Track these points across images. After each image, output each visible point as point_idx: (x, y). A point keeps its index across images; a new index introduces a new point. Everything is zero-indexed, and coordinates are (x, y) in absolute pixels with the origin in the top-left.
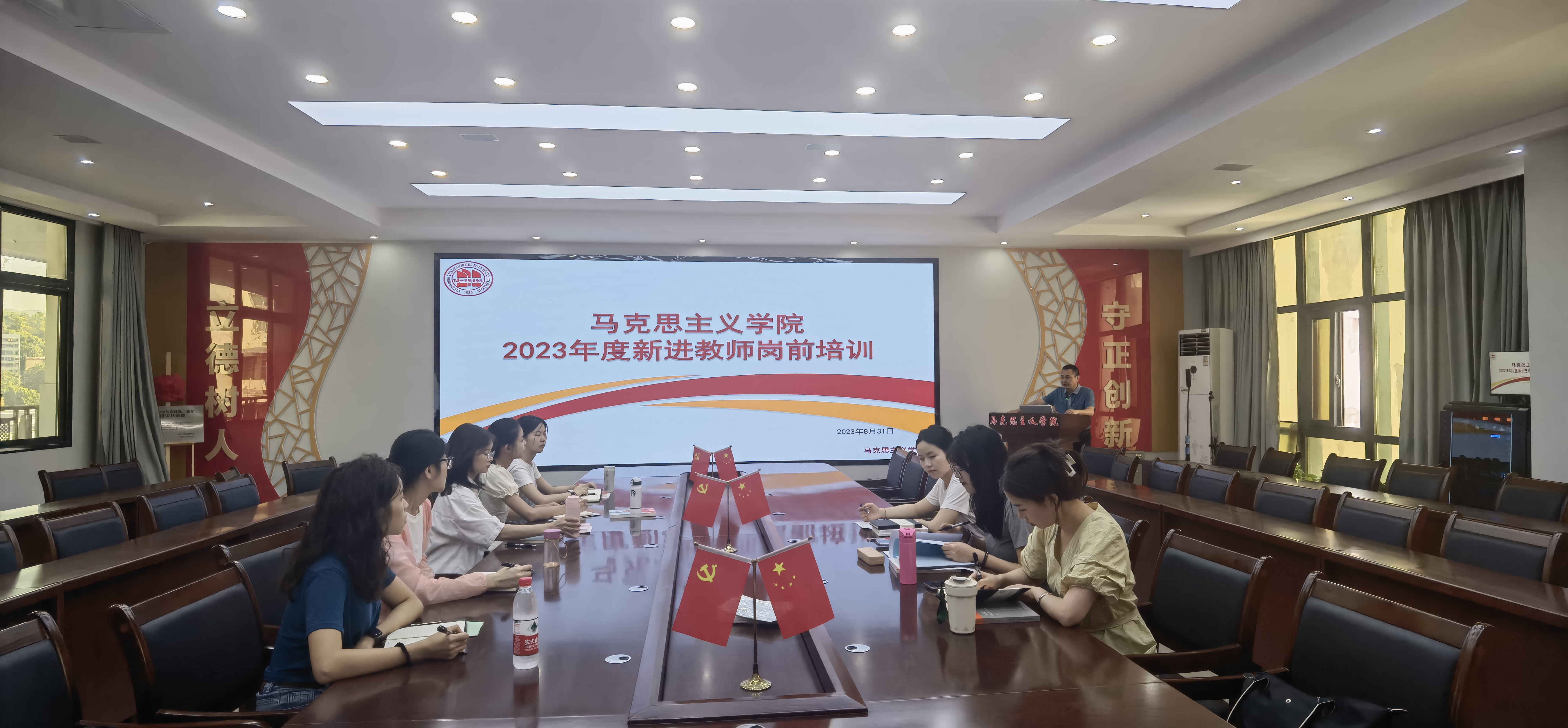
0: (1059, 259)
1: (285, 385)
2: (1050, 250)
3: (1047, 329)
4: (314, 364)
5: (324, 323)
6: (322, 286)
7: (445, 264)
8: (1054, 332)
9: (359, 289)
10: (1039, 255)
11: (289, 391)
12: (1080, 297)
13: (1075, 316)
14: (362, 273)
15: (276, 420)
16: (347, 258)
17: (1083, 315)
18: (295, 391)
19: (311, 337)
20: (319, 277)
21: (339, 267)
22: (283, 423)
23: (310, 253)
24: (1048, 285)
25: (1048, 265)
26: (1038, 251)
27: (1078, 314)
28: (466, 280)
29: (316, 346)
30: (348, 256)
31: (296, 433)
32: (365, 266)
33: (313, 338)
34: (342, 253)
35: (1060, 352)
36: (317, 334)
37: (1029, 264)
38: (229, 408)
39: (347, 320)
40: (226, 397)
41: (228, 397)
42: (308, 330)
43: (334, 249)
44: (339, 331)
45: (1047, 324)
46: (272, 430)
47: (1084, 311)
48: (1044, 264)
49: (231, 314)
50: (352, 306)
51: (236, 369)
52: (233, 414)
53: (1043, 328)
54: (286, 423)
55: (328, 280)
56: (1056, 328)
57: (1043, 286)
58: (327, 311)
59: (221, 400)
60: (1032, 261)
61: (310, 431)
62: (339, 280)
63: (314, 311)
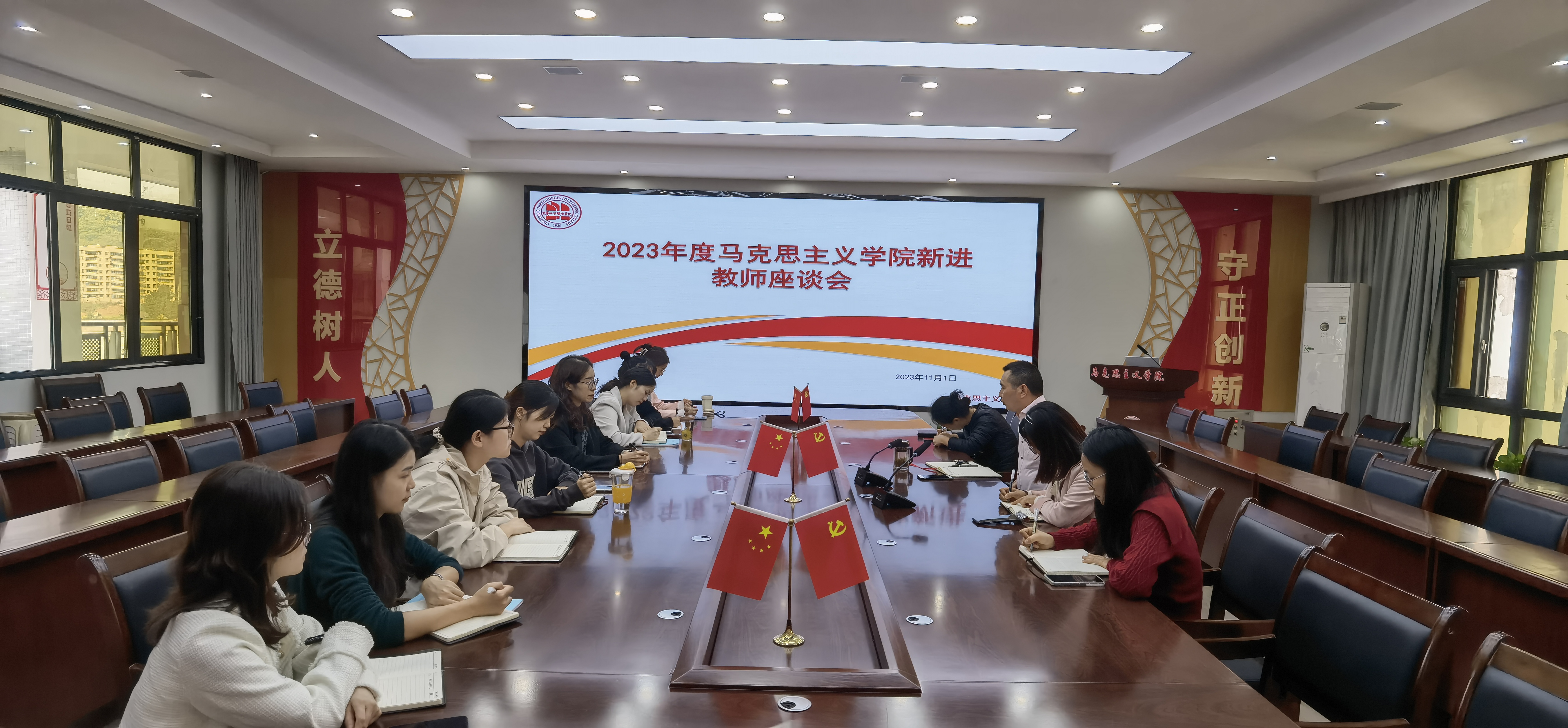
0: (1175, 202)
1: (382, 313)
2: (1165, 192)
3: (1159, 277)
4: (409, 292)
5: (418, 253)
6: (417, 216)
7: (535, 196)
10: (1153, 198)
11: (386, 320)
12: (1196, 244)
13: (1190, 264)
14: (455, 204)
15: (374, 345)
16: (441, 188)
17: (1197, 263)
18: (391, 317)
19: (406, 265)
20: (414, 208)
21: (432, 198)
22: (380, 348)
23: (405, 183)
24: (1163, 230)
25: (1163, 209)
26: (1152, 193)
27: (1192, 263)
28: (555, 213)
29: (410, 275)
30: (442, 185)
31: (392, 358)
32: (458, 196)
33: (408, 266)
34: (436, 183)
35: (1171, 302)
36: (412, 263)
37: (1143, 206)
38: (333, 332)
39: (440, 249)
40: (331, 321)
41: (334, 321)
42: (403, 259)
43: (428, 179)
44: (431, 261)
45: (1160, 272)
46: (370, 354)
47: (1199, 259)
48: (1159, 207)
49: (336, 242)
50: (445, 236)
51: (340, 295)
52: (337, 338)
53: (1155, 277)
54: (383, 349)
55: (423, 210)
56: (1168, 276)
57: (1157, 231)
58: (422, 240)
59: (326, 324)
60: (1147, 203)
61: (405, 357)
62: (434, 210)
63: (409, 241)
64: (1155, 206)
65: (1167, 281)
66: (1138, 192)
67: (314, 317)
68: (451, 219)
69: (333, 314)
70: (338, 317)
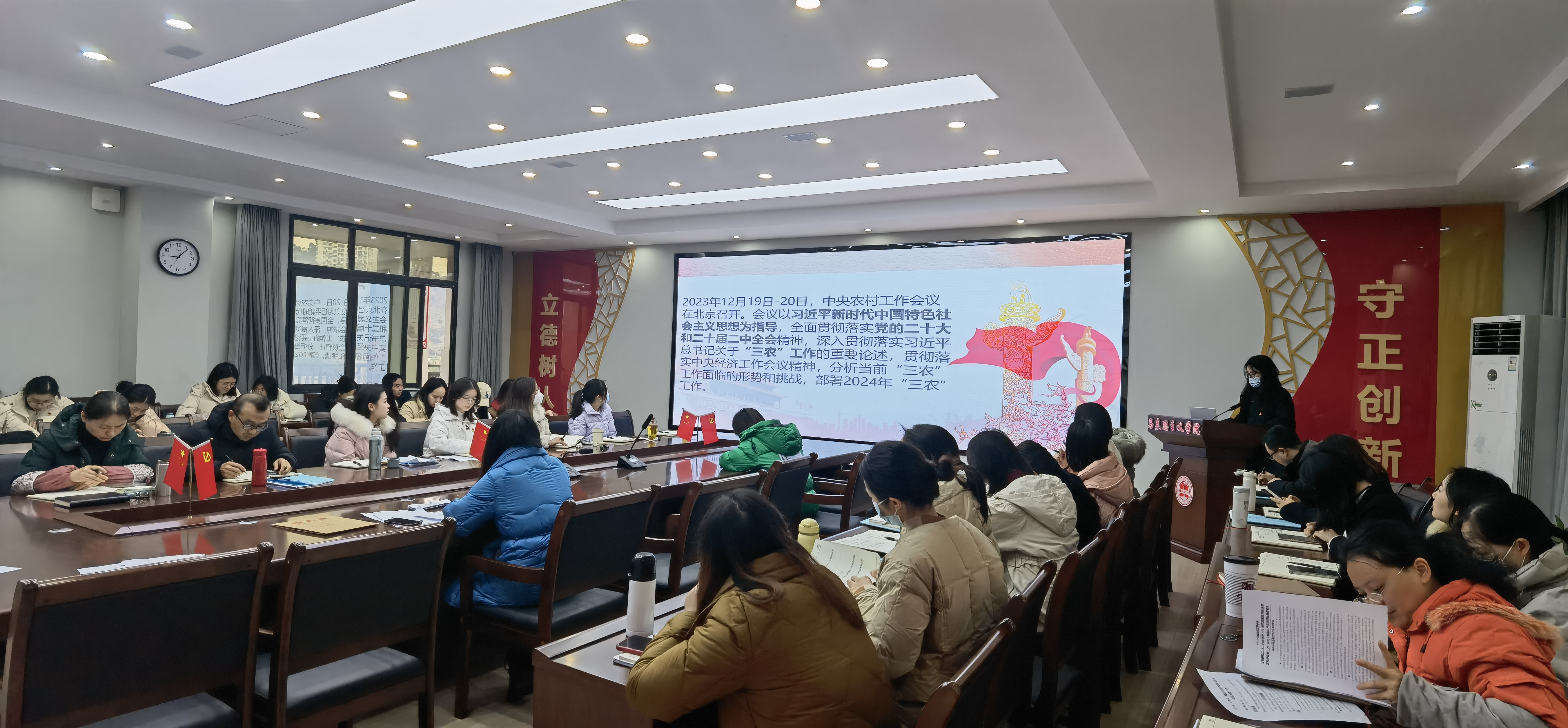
0: (1297, 227)
1: (581, 356)
2: (1283, 217)
3: (1275, 316)
4: (598, 342)
5: (605, 311)
6: (605, 282)
7: (682, 263)
9: (627, 283)
10: (1267, 224)
11: (584, 362)
12: (1327, 275)
13: (1320, 300)
14: (629, 271)
16: (621, 260)
17: (1328, 298)
18: (587, 359)
19: (596, 319)
20: (603, 275)
21: (614, 268)
23: (598, 256)
24: (1280, 261)
25: (1281, 236)
26: (1267, 219)
27: (1323, 298)
29: (600, 327)
30: (621, 257)
32: (631, 265)
33: (598, 321)
34: (618, 256)
35: (1295, 346)
36: (601, 319)
37: (1252, 235)
38: (551, 371)
39: (619, 307)
41: (551, 363)
42: (595, 317)
43: (612, 253)
44: (613, 317)
45: (1278, 311)
47: (1332, 293)
48: (1274, 234)
49: (554, 304)
50: (623, 297)
51: (556, 344)
52: (553, 375)
53: (1271, 316)
55: (608, 277)
56: (1290, 315)
57: (1273, 262)
58: (608, 300)
59: (548, 364)
60: (1257, 231)
62: (615, 277)
63: (600, 301)
64: (1269, 233)
65: (1286, 321)
66: (1246, 219)
67: (540, 360)
69: (551, 358)
70: (554, 360)
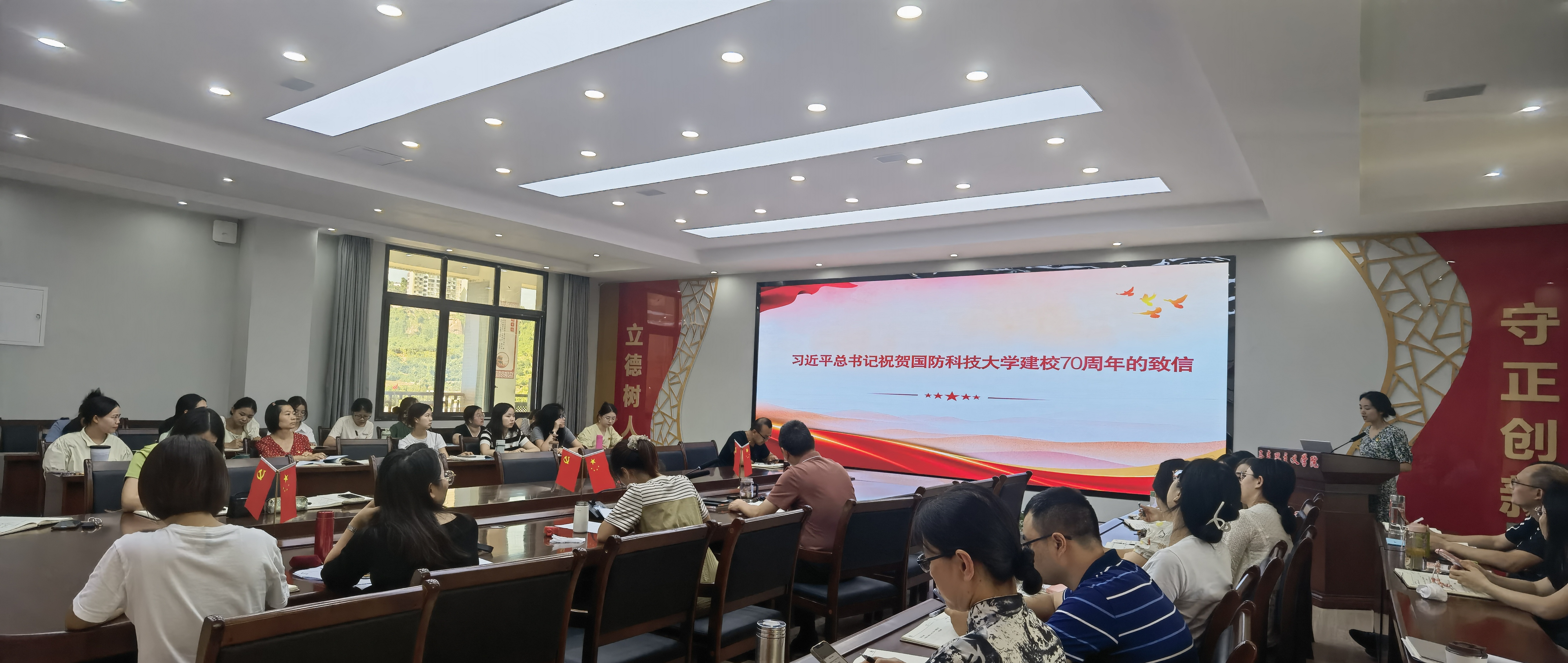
0: (1425, 246)
1: (665, 386)
2: (1406, 234)
3: (1402, 343)
4: (682, 371)
5: (688, 341)
6: (688, 311)
8: (1412, 348)
10: (1388, 244)
11: (667, 391)
12: (1462, 298)
13: (1453, 324)
14: (712, 300)
15: (659, 411)
16: (704, 289)
17: (1464, 323)
18: (670, 389)
19: (680, 349)
20: (687, 305)
21: (698, 297)
22: (663, 414)
23: (682, 285)
24: (1404, 283)
25: (1405, 256)
26: (1387, 238)
27: (1457, 322)
29: (683, 357)
30: (704, 286)
31: (669, 421)
32: (714, 294)
33: (681, 351)
34: (702, 285)
35: (1423, 375)
36: (684, 348)
37: (1372, 256)
38: (635, 400)
39: (702, 337)
40: (634, 393)
42: (679, 346)
43: (695, 282)
44: (696, 347)
45: (1402, 338)
46: (658, 419)
47: (1468, 317)
48: (1397, 255)
49: (639, 333)
50: (705, 327)
51: (640, 373)
52: (636, 405)
53: (1393, 344)
54: (664, 414)
55: (692, 306)
56: (1417, 342)
57: (1396, 285)
58: (691, 330)
59: (631, 393)
60: (1377, 252)
61: (677, 421)
62: (699, 307)
63: (683, 331)
64: (1391, 254)
66: (1364, 240)
67: (624, 390)
68: (710, 312)
69: (635, 388)
70: (638, 389)
